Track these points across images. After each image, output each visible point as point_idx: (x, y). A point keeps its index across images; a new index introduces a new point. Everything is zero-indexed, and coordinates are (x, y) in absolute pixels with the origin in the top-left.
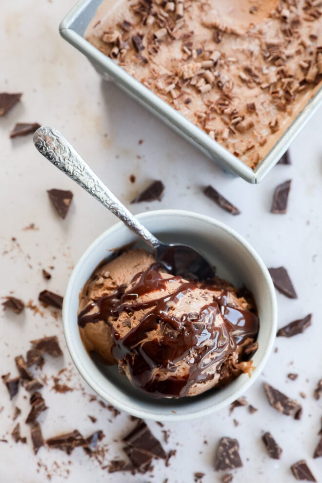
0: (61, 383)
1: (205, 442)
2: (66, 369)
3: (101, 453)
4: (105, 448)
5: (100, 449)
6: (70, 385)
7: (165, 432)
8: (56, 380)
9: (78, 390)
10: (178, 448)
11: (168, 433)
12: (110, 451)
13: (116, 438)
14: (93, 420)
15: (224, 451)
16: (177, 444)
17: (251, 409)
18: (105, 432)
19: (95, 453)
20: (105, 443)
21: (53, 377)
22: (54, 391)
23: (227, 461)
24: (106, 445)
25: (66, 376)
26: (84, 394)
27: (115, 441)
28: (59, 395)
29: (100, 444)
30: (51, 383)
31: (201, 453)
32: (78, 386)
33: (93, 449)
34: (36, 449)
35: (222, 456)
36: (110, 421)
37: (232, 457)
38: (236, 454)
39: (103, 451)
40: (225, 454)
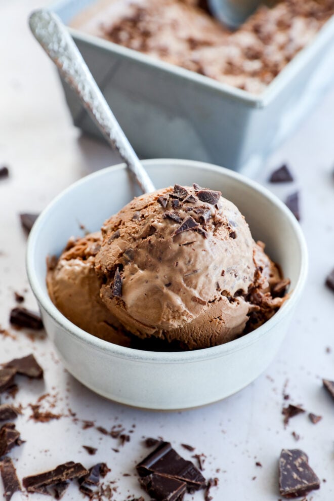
0: (42, 411)
1: (258, 464)
2: (48, 395)
3: (106, 493)
4: (112, 486)
5: (104, 488)
6: (55, 412)
7: (197, 457)
8: (35, 408)
9: (67, 416)
10: (219, 476)
11: (202, 458)
12: (118, 490)
13: (127, 472)
14: (91, 451)
15: (287, 463)
16: (218, 471)
17: (312, 418)
18: (109, 466)
19: (97, 493)
20: (112, 480)
21: (30, 405)
22: (32, 421)
23: (295, 476)
24: (112, 483)
25: (48, 402)
26: (75, 420)
27: (126, 475)
28: (40, 425)
29: (104, 481)
30: (28, 412)
31: (254, 478)
32: (66, 412)
33: (94, 489)
34: (9, 493)
35: (286, 470)
36: (116, 451)
37: (301, 469)
38: (305, 465)
39: (109, 490)
40: (289, 467)
